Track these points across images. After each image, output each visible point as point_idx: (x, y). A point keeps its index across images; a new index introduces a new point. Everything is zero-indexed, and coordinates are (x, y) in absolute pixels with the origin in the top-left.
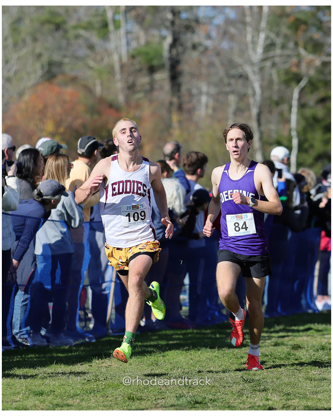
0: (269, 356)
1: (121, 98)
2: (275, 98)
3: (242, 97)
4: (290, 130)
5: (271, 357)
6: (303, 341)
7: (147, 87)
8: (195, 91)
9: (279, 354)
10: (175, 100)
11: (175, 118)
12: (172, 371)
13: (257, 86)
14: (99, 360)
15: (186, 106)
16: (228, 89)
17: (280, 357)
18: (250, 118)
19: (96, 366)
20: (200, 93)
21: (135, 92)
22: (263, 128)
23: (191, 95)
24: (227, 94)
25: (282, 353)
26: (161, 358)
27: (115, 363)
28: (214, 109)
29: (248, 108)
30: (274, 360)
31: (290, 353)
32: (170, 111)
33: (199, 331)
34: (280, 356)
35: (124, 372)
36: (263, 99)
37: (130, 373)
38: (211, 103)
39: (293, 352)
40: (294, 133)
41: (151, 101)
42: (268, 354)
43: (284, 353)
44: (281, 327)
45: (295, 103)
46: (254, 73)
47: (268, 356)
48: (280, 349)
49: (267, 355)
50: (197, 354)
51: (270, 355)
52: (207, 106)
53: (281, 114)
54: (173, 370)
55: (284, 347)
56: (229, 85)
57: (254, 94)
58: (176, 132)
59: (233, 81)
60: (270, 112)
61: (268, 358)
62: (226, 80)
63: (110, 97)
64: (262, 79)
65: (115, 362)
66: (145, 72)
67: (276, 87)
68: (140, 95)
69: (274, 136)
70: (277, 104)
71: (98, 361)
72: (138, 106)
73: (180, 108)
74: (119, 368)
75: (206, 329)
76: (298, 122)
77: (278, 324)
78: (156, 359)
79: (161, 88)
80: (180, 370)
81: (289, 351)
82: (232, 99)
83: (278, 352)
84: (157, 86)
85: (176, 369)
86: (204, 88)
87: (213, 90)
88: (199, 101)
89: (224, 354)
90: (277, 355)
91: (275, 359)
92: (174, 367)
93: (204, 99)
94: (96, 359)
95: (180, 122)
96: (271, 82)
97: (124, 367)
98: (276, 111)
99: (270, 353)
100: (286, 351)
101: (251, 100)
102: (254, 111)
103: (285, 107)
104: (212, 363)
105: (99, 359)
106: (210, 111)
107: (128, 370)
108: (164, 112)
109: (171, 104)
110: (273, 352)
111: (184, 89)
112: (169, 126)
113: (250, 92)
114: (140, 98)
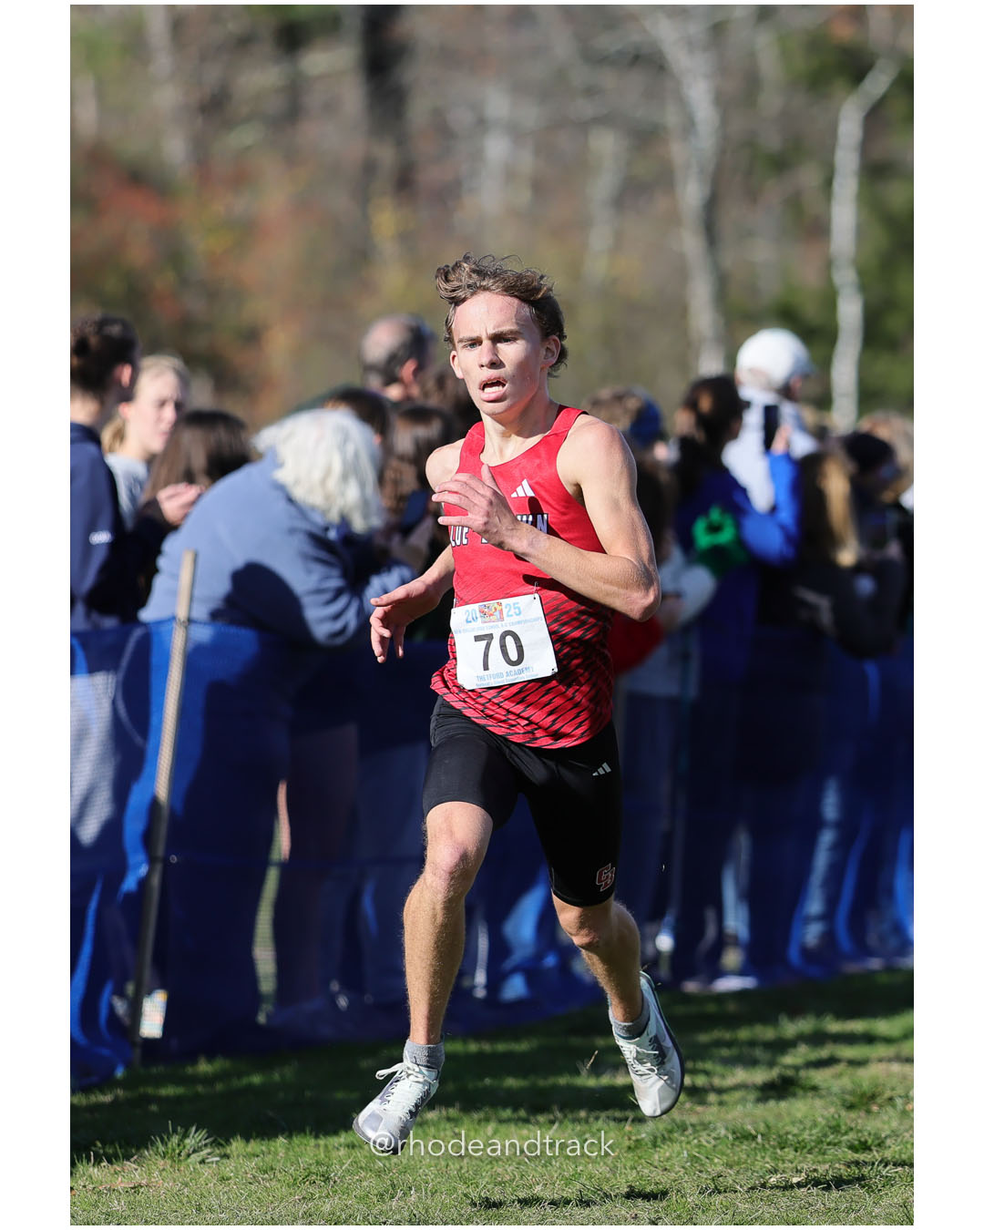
0: (759, 1137)
1: (175, 149)
2: (772, 141)
3: (645, 137)
4: (828, 265)
5: (766, 1143)
6: (889, 1075)
7: (275, 105)
8: (460, 118)
9: (795, 1131)
10: (386, 155)
11: (386, 220)
12: (384, 1202)
13: (699, 94)
14: (99, 1164)
15: (430, 176)
16: (586, 108)
17: (799, 1143)
18: (674, 219)
19: (91, 1187)
20: (482, 124)
21: (229, 125)
22: (728, 259)
23: (443, 131)
24: (584, 126)
25: (808, 1124)
26: (342, 1152)
27: (164, 1173)
28: (539, 187)
29: (665, 179)
30: (778, 1151)
31: (839, 1126)
32: (363, 195)
33: (487, 1047)
34: (800, 1135)
35: (199, 1209)
36: (726, 145)
37: (223, 1215)
38: (527, 161)
39: (848, 1118)
40: (845, 278)
41: (292, 158)
42: (754, 1132)
43: (815, 1125)
44: (805, 1025)
45: (847, 161)
46: (691, 45)
47: (754, 1138)
48: (797, 1109)
49: (751, 1134)
50: (482, 1133)
51: (762, 1135)
52: (510, 175)
53: (794, 204)
54: (386, 1197)
55: (818, 1103)
56: (591, 92)
57: (689, 126)
58: (392, 277)
59: (608, 78)
60: (752, 196)
61: (754, 1145)
62: (580, 75)
63: (131, 146)
64: (722, 70)
65: (164, 1170)
66: (266, 47)
67: (771, 101)
68: (245, 137)
69: (771, 290)
70: (781, 164)
71: (96, 1170)
72: (241, 178)
73: (405, 182)
74: (179, 1194)
75: (516, 1038)
76: (860, 233)
77: (795, 1012)
78: (323, 1155)
79: (331, 108)
80: (413, 1197)
81: (836, 1116)
82: (606, 144)
83: (793, 1123)
84: (314, 99)
85: (400, 1194)
86: (498, 103)
87: (531, 115)
88: (478, 156)
89: (584, 1133)
90: (787, 1133)
91: (782, 1148)
92: (393, 1186)
93: (496, 148)
94: (89, 1160)
95: (405, 238)
96: (752, 82)
97: (198, 1192)
98: (774, 192)
99: (762, 1128)
100: (823, 1116)
101: (678, 151)
102: (692, 194)
103: (808, 176)
104: (539, 1169)
105: (101, 1161)
106: (524, 196)
107: (215, 1203)
108: (340, 202)
109: (369, 168)
110: (771, 1121)
111: (419, 110)
112: (360, 256)
113: (671, 118)
114: (248, 148)
